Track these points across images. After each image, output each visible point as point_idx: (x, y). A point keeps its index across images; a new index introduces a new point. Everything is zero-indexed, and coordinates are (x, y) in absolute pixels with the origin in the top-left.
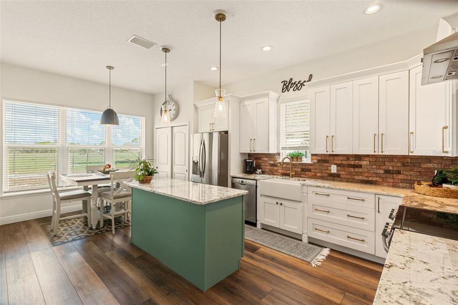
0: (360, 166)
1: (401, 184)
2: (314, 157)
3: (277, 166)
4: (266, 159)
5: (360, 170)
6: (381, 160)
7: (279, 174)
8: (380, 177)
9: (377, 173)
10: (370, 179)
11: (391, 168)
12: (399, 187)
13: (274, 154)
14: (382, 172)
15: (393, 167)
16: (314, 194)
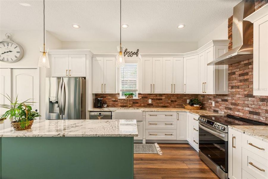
0: (161, 99)
1: (176, 106)
2: (140, 95)
3: (117, 101)
4: (110, 97)
5: (162, 101)
6: (170, 96)
7: (119, 106)
8: (169, 104)
9: (168, 102)
10: (165, 105)
11: (173, 100)
12: (176, 108)
13: (115, 94)
14: (170, 101)
15: (174, 99)
16: (149, 116)
